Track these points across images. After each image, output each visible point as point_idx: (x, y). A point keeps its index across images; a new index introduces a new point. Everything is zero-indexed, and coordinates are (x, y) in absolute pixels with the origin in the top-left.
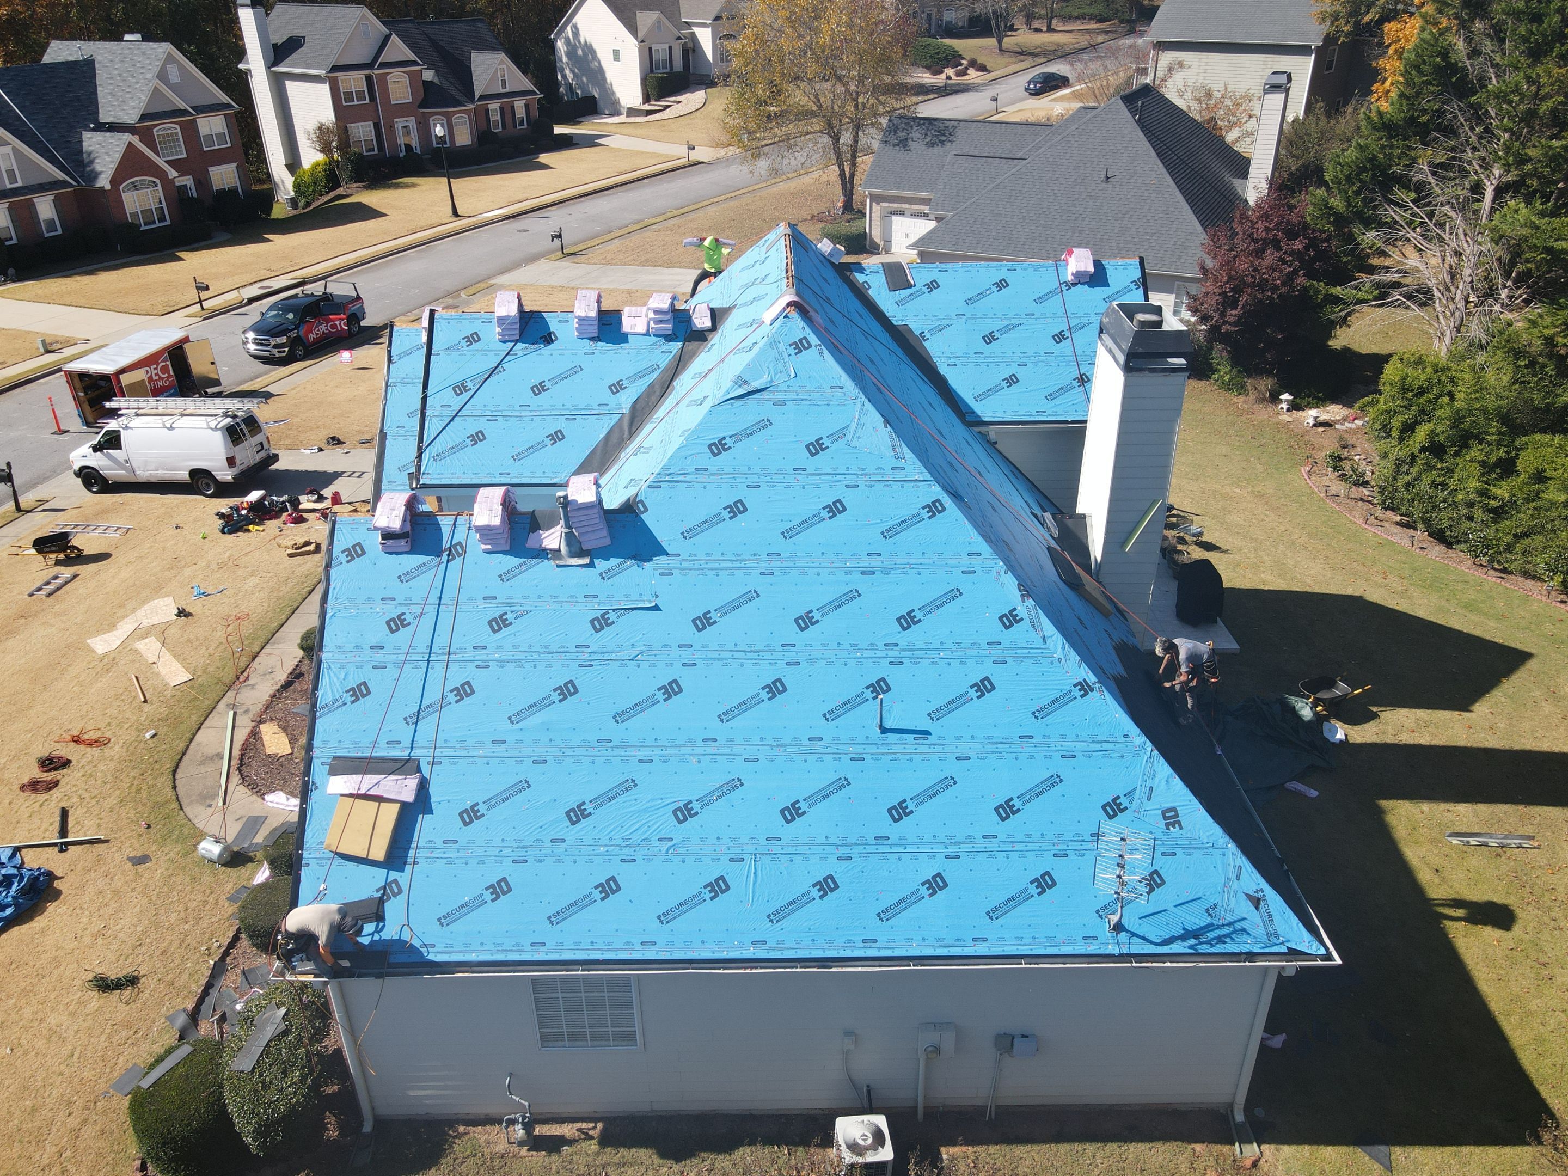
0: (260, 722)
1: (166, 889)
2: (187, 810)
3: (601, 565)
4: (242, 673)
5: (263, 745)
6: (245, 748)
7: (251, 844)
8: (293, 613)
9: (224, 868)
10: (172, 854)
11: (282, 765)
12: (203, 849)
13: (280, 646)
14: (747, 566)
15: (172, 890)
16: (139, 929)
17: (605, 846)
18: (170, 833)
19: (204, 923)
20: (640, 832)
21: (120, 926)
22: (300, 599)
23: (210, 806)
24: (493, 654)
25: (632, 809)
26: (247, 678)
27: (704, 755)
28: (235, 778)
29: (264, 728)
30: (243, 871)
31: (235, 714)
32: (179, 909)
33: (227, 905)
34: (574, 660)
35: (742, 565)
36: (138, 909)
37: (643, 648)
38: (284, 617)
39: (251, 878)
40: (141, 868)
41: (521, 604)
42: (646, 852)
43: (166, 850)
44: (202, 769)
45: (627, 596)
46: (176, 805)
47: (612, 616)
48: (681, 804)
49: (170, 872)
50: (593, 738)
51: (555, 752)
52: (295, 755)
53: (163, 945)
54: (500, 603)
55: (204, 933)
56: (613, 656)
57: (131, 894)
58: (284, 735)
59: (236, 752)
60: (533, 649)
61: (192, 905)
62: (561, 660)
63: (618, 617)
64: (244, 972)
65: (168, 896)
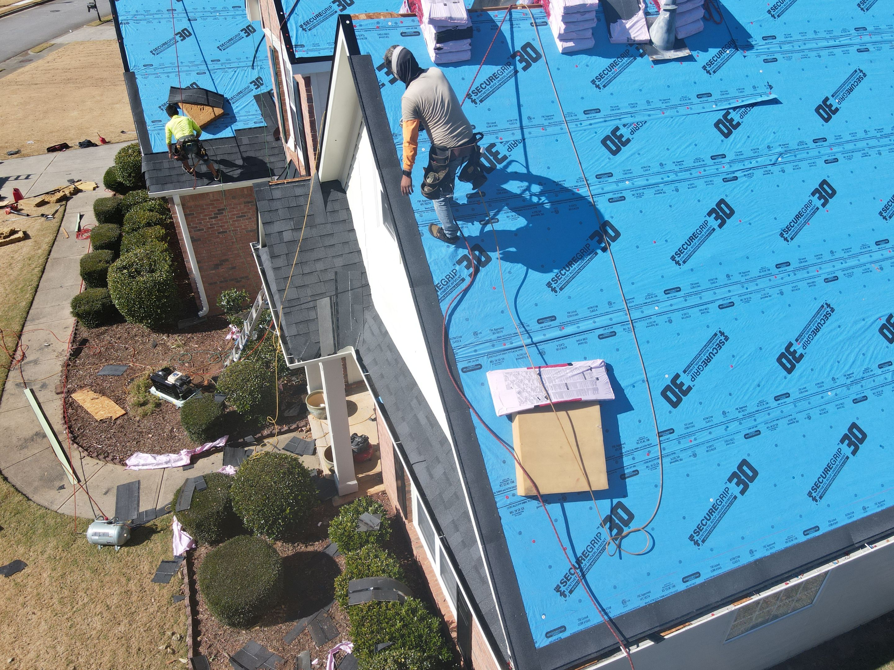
0: (70, 392)
1: (66, 593)
2: (36, 498)
3: (702, 57)
4: (15, 351)
5: (87, 413)
6: (67, 420)
7: (140, 515)
8: (36, 291)
9: (126, 549)
10: (49, 551)
11: (122, 427)
12: (95, 534)
13: (42, 321)
14: (843, 43)
15: (74, 591)
16: (60, 649)
17: (832, 389)
18: (32, 528)
19: (142, 617)
20: (858, 363)
21: (32, 655)
22: (36, 279)
23: (62, 487)
24: (623, 181)
25: (840, 338)
26: (24, 356)
27: (883, 260)
28: (76, 453)
29: (79, 397)
30: (151, 545)
31: (32, 391)
32: (98, 610)
33: (157, 588)
34: (716, 175)
35: (837, 43)
36: (44, 626)
37: (779, 150)
38: (29, 296)
39: (168, 548)
40: (19, 577)
41: (632, 114)
42: (873, 384)
43: (39, 548)
44: (27, 452)
45: (741, 90)
46: (19, 498)
47: (735, 116)
48: (884, 321)
49: (60, 572)
50: (771, 264)
51: (737, 290)
52: (131, 414)
53: (105, 659)
54: (607, 116)
55: (150, 629)
56: (754, 164)
57: (23, 611)
58: (104, 398)
59: (59, 425)
60: (667, 168)
61: (114, 601)
62: (703, 177)
63: (742, 117)
64: (233, 660)
65: (73, 601)
